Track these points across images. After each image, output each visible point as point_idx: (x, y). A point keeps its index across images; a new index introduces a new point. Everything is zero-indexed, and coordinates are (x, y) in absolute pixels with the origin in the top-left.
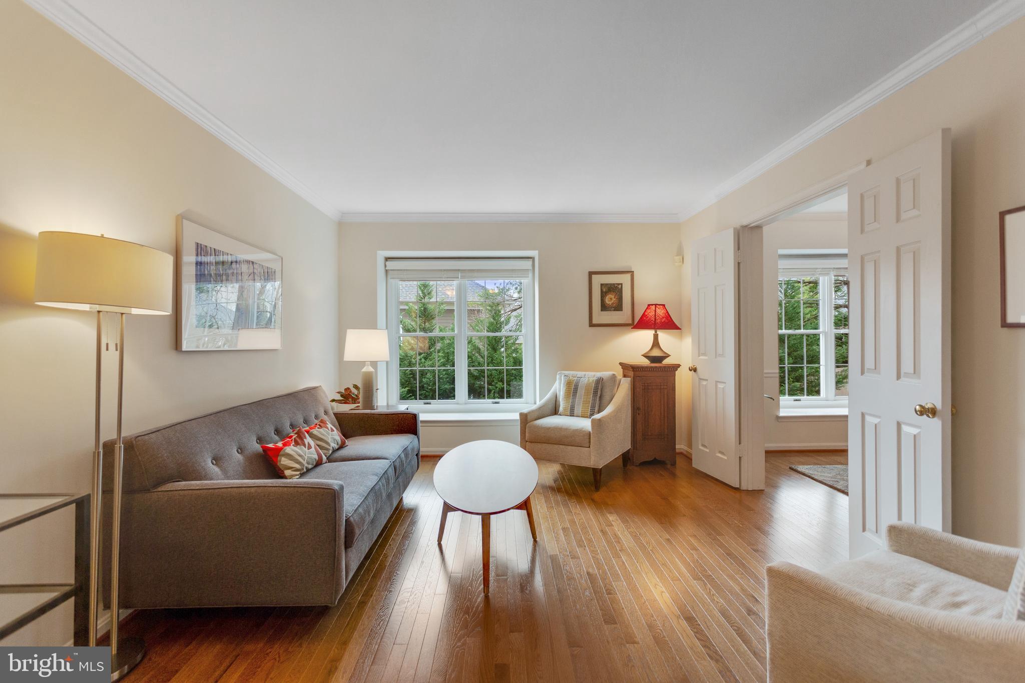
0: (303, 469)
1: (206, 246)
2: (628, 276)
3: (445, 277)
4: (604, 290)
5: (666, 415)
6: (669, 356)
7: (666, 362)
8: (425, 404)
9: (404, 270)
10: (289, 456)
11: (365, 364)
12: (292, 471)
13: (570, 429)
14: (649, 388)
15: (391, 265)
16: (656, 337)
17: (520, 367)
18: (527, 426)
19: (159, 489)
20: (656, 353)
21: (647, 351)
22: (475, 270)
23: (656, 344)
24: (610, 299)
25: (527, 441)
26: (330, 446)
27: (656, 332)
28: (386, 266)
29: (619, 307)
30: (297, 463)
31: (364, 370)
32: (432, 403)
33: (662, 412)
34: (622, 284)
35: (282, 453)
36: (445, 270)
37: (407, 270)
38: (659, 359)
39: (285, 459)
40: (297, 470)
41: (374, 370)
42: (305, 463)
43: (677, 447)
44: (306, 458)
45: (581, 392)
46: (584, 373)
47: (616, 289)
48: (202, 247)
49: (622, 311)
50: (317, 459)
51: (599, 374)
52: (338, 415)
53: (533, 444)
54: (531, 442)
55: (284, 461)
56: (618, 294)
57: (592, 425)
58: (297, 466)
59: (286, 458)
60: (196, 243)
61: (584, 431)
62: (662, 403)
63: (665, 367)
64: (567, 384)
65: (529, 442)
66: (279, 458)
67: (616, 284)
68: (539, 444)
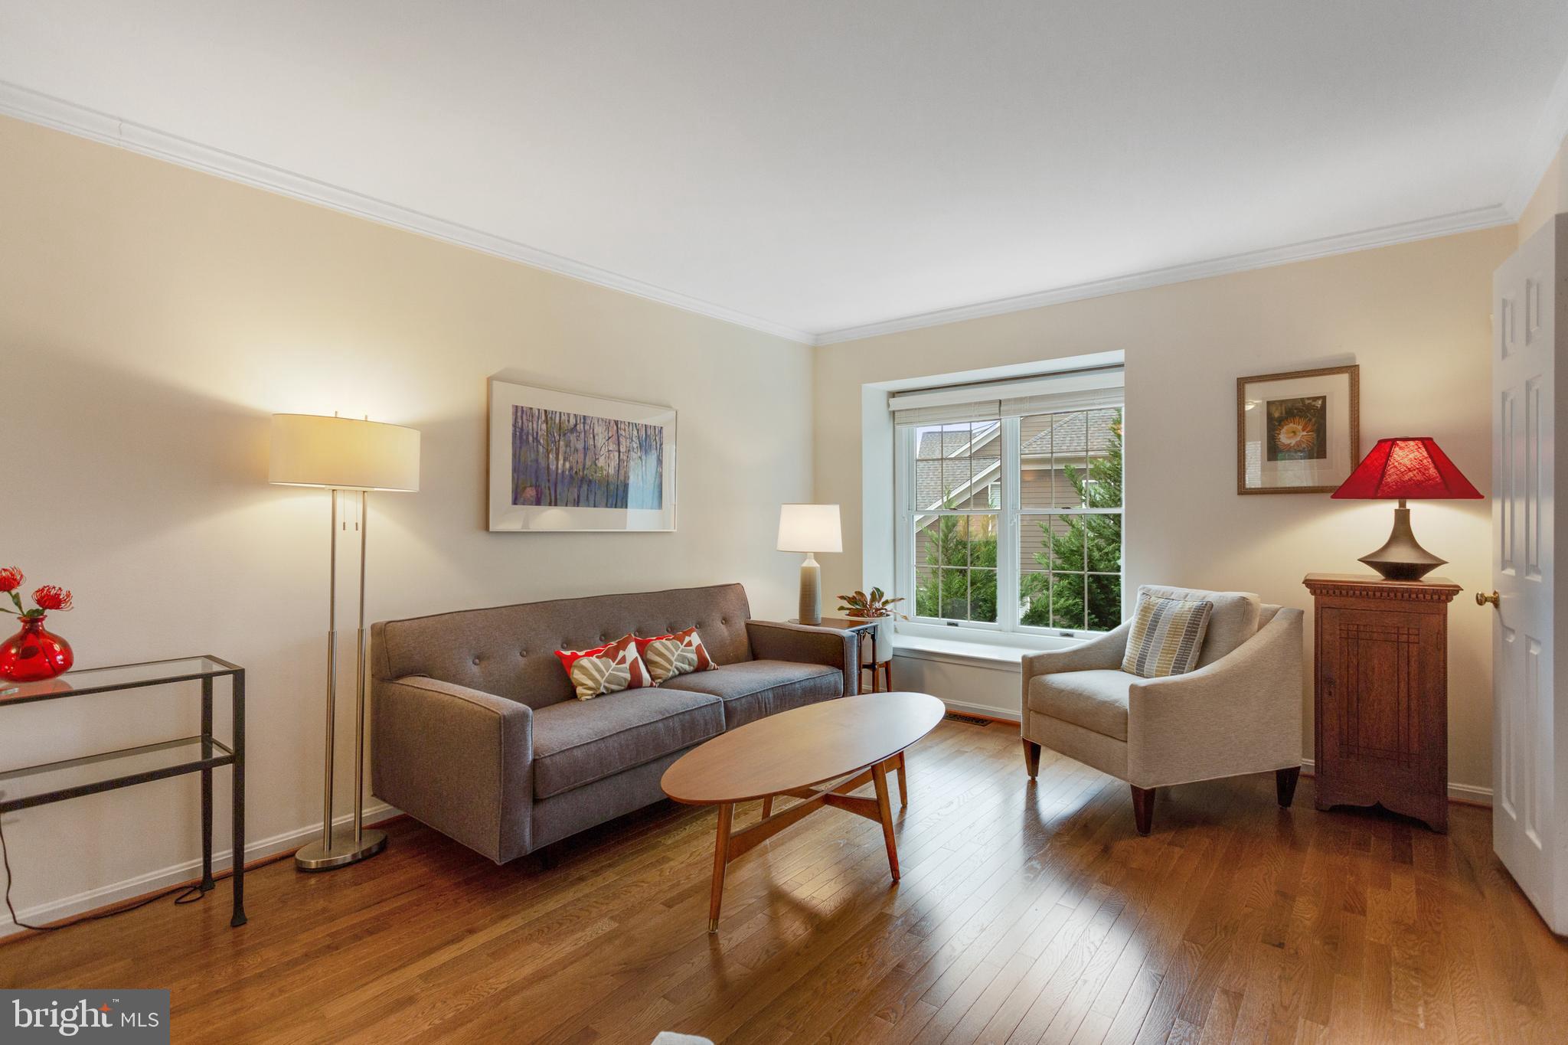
0: (599, 689)
1: (531, 409)
2: (1344, 379)
3: (976, 416)
4: (1277, 415)
5: (1414, 704)
6: (1441, 563)
7: (1431, 578)
8: (950, 624)
9: (916, 409)
10: (583, 669)
11: (806, 555)
12: (585, 688)
13: (1095, 699)
14: (1362, 635)
15: (898, 403)
16: (1402, 517)
17: (1116, 574)
18: (1031, 681)
19: (401, 682)
20: (1401, 555)
21: (1375, 550)
22: (1026, 397)
23: (1402, 530)
24: (1291, 435)
25: (1031, 710)
26: (672, 666)
27: (1403, 505)
28: (889, 405)
29: (1318, 449)
30: (591, 679)
31: (805, 564)
32: (959, 624)
33: (1403, 694)
34: (1324, 398)
35: (575, 663)
36: (976, 403)
37: (920, 409)
38: (1411, 572)
39: (579, 673)
40: (590, 689)
41: (818, 566)
42: (602, 681)
43: (1452, 785)
44: (607, 674)
45: (1163, 628)
46: (1187, 590)
47: (1312, 413)
48: (525, 409)
49: (1325, 457)
50: (629, 679)
51: (1213, 596)
52: (752, 627)
53: (1039, 716)
54: (1037, 712)
55: (577, 675)
56: (1313, 420)
57: (1130, 697)
58: (590, 683)
59: (579, 671)
60: (513, 406)
61: (1118, 707)
62: (1404, 675)
63: (1424, 592)
64: (1142, 611)
65: (1036, 712)
66: (572, 670)
67: (1308, 399)
68: (1047, 717)
